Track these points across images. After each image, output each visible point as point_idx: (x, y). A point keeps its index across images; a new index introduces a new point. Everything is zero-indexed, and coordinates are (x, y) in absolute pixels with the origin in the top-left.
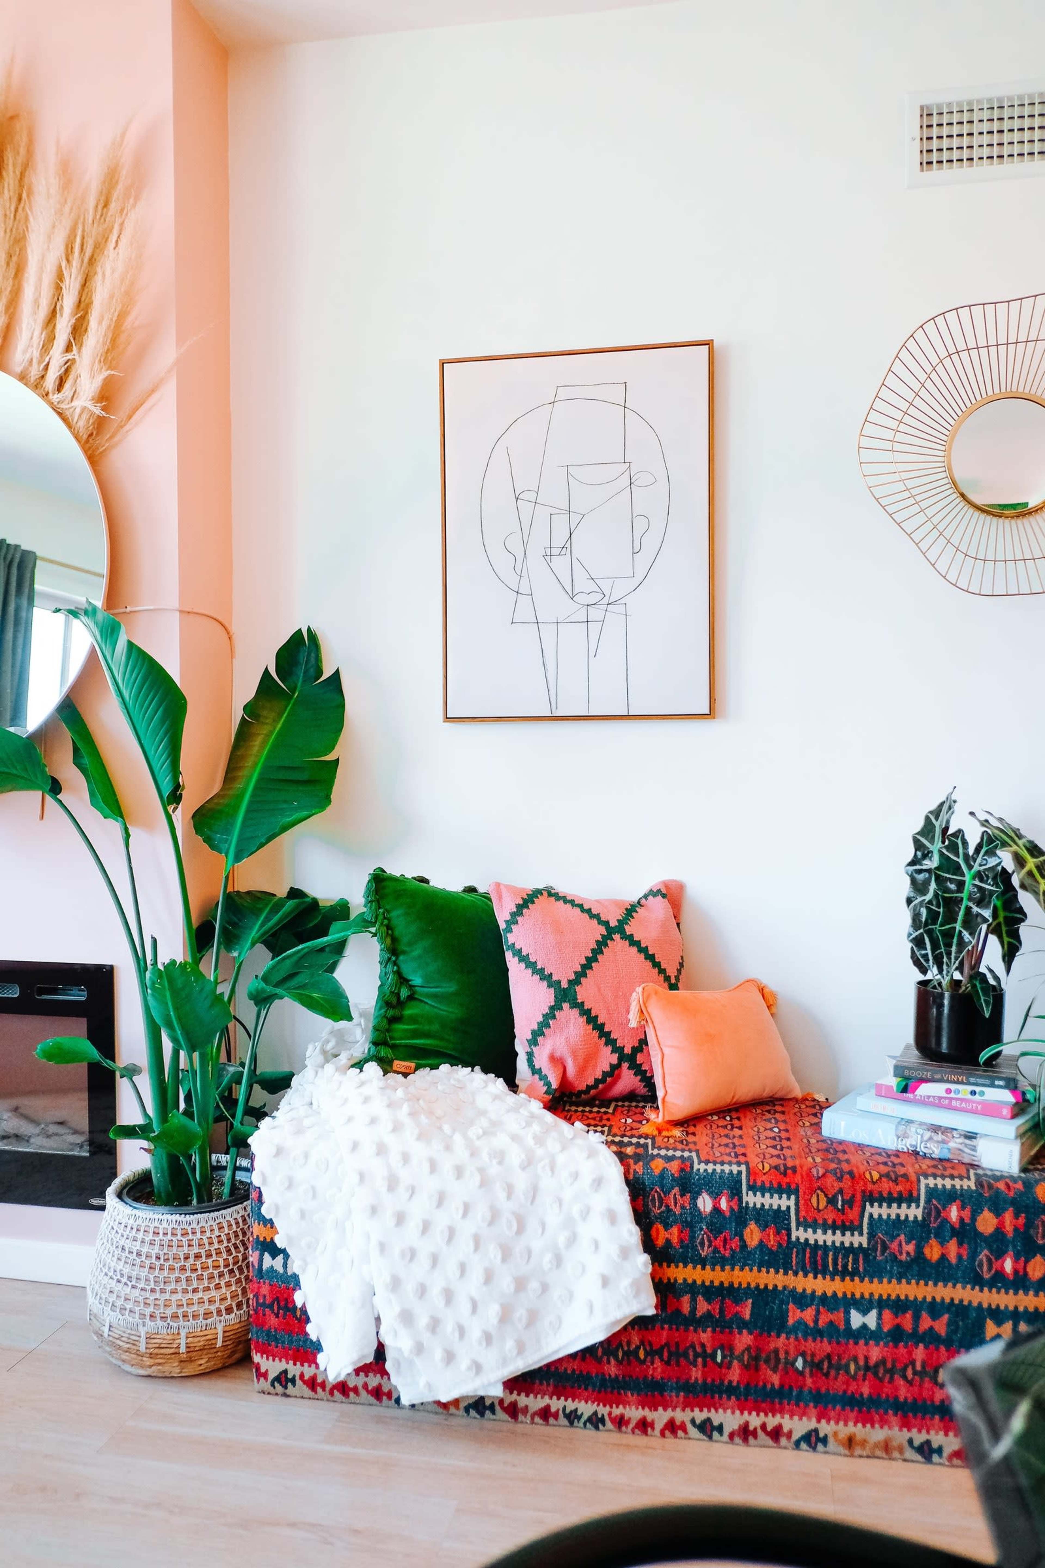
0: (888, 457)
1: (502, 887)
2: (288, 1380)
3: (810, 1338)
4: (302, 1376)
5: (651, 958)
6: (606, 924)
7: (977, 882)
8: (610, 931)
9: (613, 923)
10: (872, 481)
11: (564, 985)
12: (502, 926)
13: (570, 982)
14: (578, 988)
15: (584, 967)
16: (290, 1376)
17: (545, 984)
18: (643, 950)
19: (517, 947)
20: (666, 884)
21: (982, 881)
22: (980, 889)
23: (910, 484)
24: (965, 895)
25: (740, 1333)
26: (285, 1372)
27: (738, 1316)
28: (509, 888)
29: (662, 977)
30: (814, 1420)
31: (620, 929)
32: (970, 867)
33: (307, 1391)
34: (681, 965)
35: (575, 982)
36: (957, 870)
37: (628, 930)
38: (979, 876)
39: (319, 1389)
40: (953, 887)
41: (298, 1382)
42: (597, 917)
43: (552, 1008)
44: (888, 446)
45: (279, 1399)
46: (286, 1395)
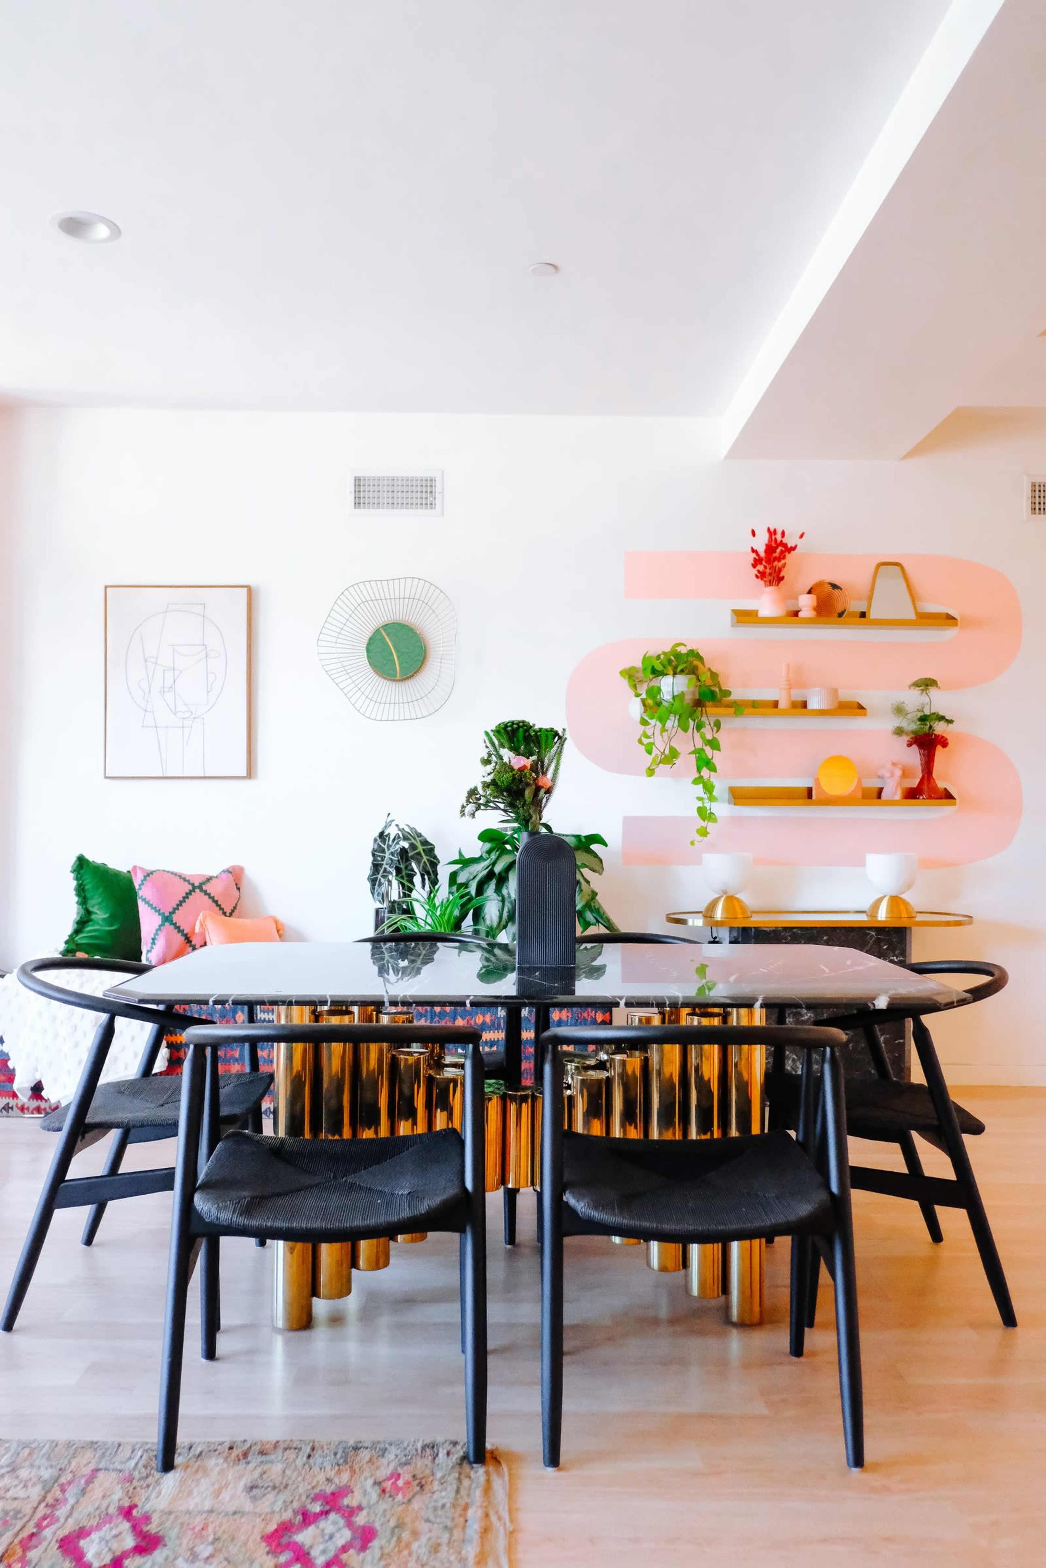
0: (333, 650)
1: (138, 869)
2: (9, 1108)
3: (266, 1064)
4: (17, 1105)
5: (216, 902)
6: (193, 885)
7: (391, 857)
8: (194, 888)
9: (197, 884)
10: (324, 662)
11: (167, 914)
12: (137, 887)
13: (170, 913)
14: (173, 915)
15: (178, 905)
16: (10, 1106)
17: (157, 914)
18: (212, 898)
19: (144, 897)
20: (234, 867)
21: (393, 856)
22: (391, 859)
23: (345, 664)
24: (384, 863)
25: (234, 1064)
26: (8, 1104)
27: (232, 1057)
28: (140, 868)
29: (221, 912)
30: (268, 1103)
31: (200, 887)
32: (389, 850)
33: (19, 1113)
34: (235, 908)
35: (172, 913)
36: (383, 851)
37: (204, 888)
38: (392, 854)
39: (26, 1111)
40: (379, 859)
41: (15, 1108)
42: (188, 881)
43: (160, 926)
44: (333, 645)
45: (5, 1119)
46: (8, 1117)
